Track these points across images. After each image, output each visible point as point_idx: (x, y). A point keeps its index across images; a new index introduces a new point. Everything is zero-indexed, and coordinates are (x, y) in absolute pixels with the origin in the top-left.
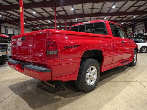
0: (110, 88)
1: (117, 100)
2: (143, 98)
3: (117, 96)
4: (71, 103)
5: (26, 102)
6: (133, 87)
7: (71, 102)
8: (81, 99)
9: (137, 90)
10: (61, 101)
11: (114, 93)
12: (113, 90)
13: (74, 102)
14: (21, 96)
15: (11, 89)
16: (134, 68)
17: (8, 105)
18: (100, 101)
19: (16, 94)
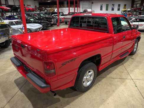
0: (105, 88)
1: (108, 104)
2: (133, 102)
3: (109, 99)
4: (68, 106)
5: (30, 102)
6: (126, 87)
7: (68, 104)
8: (77, 100)
9: (129, 91)
10: (59, 102)
11: (107, 94)
12: (107, 90)
13: (71, 104)
14: (25, 95)
15: (16, 84)
16: (132, 57)
17: (15, 105)
18: (93, 104)
19: (22, 91)
